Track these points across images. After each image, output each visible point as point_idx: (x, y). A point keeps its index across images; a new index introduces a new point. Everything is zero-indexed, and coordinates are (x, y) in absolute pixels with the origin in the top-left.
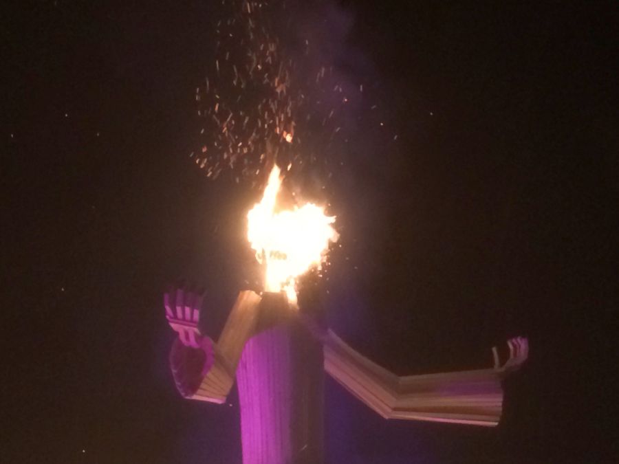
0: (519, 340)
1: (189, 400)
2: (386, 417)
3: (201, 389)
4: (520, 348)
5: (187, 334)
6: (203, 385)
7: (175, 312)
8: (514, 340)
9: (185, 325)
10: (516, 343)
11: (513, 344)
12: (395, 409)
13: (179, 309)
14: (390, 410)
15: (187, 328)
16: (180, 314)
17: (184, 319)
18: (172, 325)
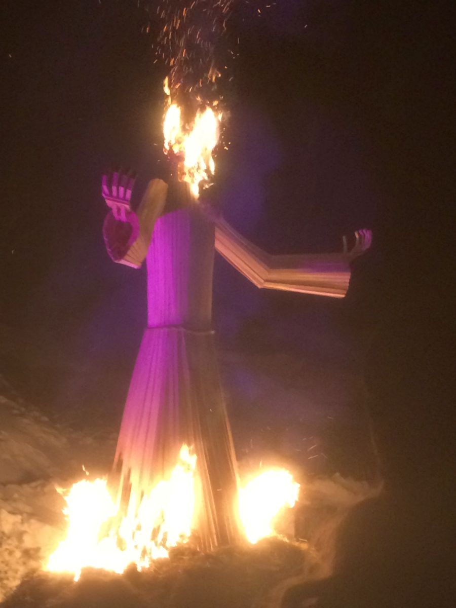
0: (364, 231)
1: (117, 263)
2: (259, 287)
3: (128, 255)
4: (364, 238)
5: (119, 209)
6: (129, 252)
7: (111, 191)
8: (360, 231)
9: (118, 202)
10: (361, 233)
11: (359, 234)
12: (267, 281)
13: (114, 188)
14: (262, 281)
15: (119, 204)
16: (115, 193)
17: (118, 197)
18: (107, 201)
